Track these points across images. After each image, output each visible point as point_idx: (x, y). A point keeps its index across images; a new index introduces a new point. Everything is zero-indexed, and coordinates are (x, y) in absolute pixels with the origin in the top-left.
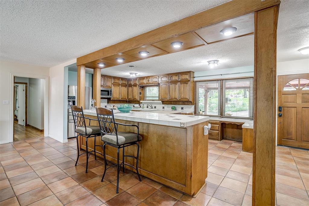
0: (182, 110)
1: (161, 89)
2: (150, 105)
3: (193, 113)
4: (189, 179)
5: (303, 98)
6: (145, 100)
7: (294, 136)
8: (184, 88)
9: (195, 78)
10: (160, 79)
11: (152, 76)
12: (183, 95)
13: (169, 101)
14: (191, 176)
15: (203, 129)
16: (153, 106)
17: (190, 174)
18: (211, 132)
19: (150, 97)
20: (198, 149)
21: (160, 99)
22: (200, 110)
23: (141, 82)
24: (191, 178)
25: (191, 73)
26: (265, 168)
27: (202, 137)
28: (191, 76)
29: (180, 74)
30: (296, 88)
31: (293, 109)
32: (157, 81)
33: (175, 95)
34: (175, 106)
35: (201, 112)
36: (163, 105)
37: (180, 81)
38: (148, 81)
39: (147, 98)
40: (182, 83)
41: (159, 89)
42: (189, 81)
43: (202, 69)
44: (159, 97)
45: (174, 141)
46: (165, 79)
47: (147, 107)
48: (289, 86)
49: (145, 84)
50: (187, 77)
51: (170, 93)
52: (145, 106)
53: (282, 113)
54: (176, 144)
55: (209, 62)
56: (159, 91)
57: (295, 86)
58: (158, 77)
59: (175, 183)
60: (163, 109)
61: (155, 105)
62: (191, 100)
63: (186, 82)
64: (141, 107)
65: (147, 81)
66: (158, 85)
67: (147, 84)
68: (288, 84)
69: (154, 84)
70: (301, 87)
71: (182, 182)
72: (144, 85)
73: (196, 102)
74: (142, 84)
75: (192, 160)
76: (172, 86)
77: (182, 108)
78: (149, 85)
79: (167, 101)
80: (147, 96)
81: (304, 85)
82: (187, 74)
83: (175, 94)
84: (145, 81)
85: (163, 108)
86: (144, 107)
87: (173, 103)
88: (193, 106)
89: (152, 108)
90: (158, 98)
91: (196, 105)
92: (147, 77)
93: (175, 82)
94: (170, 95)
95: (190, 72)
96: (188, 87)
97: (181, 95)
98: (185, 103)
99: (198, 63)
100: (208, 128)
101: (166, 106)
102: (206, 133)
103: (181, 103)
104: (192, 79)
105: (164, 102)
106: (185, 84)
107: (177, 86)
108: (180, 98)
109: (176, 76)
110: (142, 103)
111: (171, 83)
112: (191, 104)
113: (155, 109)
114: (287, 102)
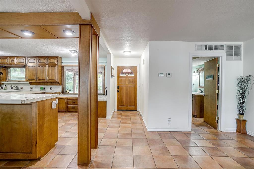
0: (51, 90)
1: (27, 70)
2: (16, 86)
3: (61, 92)
4: (34, 146)
5: (129, 80)
6: (9, 81)
7: (124, 103)
8: (51, 71)
9: (62, 63)
10: (27, 61)
11: (17, 57)
12: (51, 77)
13: (37, 82)
14: (36, 143)
15: (51, 104)
16: (19, 87)
17: (35, 142)
18: (74, 106)
19: (15, 78)
20: (45, 121)
21: (27, 80)
22: (67, 90)
23: (3, 62)
24: (36, 145)
25: (59, 58)
26: (84, 124)
27: (49, 110)
28: (59, 61)
29: (48, 58)
30: (126, 75)
31: (124, 87)
32: (23, 63)
33: (43, 77)
34: (43, 86)
35: (68, 91)
36: (31, 86)
37: (48, 65)
38: (12, 61)
39: (12, 79)
40: (50, 66)
41: (26, 70)
42: (56, 65)
43: (67, 56)
44: (26, 78)
45: (20, 117)
46: (32, 61)
47: (12, 88)
48: (123, 73)
49: (8, 64)
50: (55, 61)
51: (38, 74)
52: (9, 87)
53: (119, 90)
54: (22, 119)
55: (71, 51)
56: (26, 72)
57: (125, 73)
58: (24, 59)
59: (21, 154)
60: (31, 90)
61: (22, 86)
62: (58, 81)
63: (54, 65)
64: (3, 88)
65: (10, 62)
66: (25, 66)
67: (10, 64)
68: (122, 72)
69: (19, 65)
70: (128, 74)
71: (29, 151)
72: (6, 65)
73: (63, 83)
74: (3, 64)
75: (37, 130)
76: (40, 68)
77: (51, 89)
78: (13, 65)
79: (35, 82)
80: (12, 76)
81: (129, 73)
82: (55, 58)
83: (43, 75)
84: (8, 61)
85: (31, 88)
86: (6, 88)
87: (41, 83)
88: (61, 87)
89: (18, 89)
90: (24, 79)
91: (63, 86)
92: (10, 57)
93: (43, 65)
94: (38, 76)
95: (57, 57)
96: (56, 70)
97: (49, 76)
98: (53, 83)
99: (62, 51)
100: (56, 103)
101: (34, 87)
102: (54, 106)
103: (49, 84)
104: (59, 64)
105: (31, 83)
106: (53, 68)
107: (45, 68)
108: (48, 80)
109: (44, 59)
110: (3, 84)
111: (39, 66)
112: (59, 85)
113: (22, 90)
114: (122, 83)
